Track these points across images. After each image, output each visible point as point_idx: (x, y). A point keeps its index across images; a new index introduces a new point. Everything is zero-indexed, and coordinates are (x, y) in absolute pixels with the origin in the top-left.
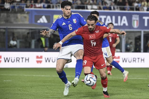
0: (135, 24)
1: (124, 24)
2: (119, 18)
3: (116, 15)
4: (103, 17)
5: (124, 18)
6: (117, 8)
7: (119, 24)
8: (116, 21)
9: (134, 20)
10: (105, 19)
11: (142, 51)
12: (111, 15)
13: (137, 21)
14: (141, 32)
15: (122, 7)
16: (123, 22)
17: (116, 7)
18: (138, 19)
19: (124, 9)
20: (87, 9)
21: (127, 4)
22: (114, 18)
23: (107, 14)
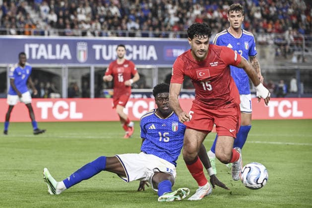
0: (82, 57)
1: (65, 57)
2: (58, 47)
3: (54, 42)
4: (34, 46)
5: (66, 47)
6: (55, 33)
7: (58, 56)
8: (54, 53)
9: (80, 51)
10: (37, 50)
11: (92, 96)
12: (46, 42)
13: (84, 51)
14: (89, 68)
15: (62, 31)
16: (63, 54)
17: (52, 31)
18: (85, 48)
19: (64, 34)
20: (10, 34)
21: (68, 26)
22: (50, 47)
23: (39, 42)
